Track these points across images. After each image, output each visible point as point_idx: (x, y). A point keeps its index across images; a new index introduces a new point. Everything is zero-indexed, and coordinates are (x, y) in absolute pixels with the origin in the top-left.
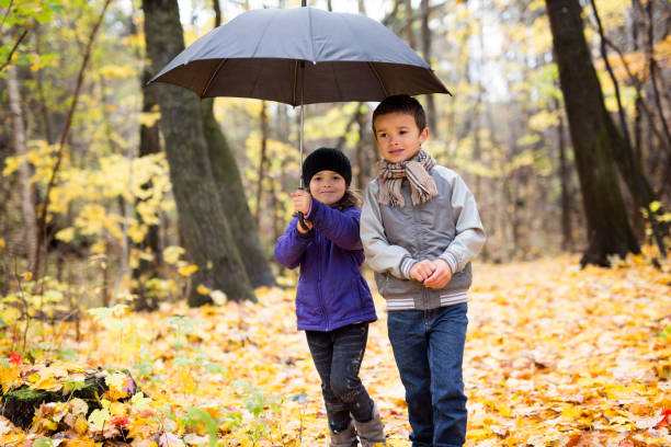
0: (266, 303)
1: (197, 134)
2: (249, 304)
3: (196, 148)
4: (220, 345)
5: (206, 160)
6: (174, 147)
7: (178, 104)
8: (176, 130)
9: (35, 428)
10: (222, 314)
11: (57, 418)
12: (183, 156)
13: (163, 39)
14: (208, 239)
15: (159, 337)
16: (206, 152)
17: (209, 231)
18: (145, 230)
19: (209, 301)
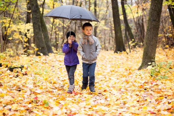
0: (51, 56)
1: (39, 23)
2: (47, 56)
3: (39, 25)
4: (41, 63)
5: (41, 28)
6: (34, 25)
7: (36, 16)
8: (35, 22)
9: (14, 72)
10: (42, 58)
11: (17, 71)
12: (36, 27)
13: (33, 3)
14: (40, 43)
15: (30, 61)
16: (41, 26)
17: (40, 42)
18: (27, 39)
19: (40, 55)
